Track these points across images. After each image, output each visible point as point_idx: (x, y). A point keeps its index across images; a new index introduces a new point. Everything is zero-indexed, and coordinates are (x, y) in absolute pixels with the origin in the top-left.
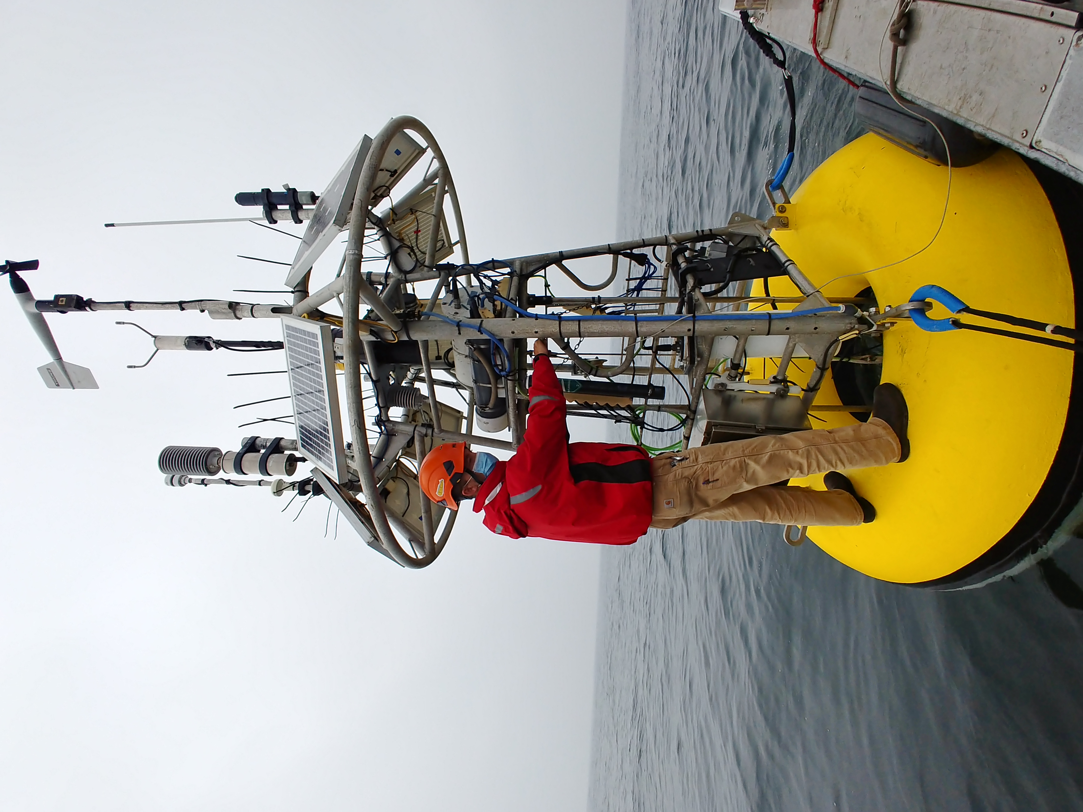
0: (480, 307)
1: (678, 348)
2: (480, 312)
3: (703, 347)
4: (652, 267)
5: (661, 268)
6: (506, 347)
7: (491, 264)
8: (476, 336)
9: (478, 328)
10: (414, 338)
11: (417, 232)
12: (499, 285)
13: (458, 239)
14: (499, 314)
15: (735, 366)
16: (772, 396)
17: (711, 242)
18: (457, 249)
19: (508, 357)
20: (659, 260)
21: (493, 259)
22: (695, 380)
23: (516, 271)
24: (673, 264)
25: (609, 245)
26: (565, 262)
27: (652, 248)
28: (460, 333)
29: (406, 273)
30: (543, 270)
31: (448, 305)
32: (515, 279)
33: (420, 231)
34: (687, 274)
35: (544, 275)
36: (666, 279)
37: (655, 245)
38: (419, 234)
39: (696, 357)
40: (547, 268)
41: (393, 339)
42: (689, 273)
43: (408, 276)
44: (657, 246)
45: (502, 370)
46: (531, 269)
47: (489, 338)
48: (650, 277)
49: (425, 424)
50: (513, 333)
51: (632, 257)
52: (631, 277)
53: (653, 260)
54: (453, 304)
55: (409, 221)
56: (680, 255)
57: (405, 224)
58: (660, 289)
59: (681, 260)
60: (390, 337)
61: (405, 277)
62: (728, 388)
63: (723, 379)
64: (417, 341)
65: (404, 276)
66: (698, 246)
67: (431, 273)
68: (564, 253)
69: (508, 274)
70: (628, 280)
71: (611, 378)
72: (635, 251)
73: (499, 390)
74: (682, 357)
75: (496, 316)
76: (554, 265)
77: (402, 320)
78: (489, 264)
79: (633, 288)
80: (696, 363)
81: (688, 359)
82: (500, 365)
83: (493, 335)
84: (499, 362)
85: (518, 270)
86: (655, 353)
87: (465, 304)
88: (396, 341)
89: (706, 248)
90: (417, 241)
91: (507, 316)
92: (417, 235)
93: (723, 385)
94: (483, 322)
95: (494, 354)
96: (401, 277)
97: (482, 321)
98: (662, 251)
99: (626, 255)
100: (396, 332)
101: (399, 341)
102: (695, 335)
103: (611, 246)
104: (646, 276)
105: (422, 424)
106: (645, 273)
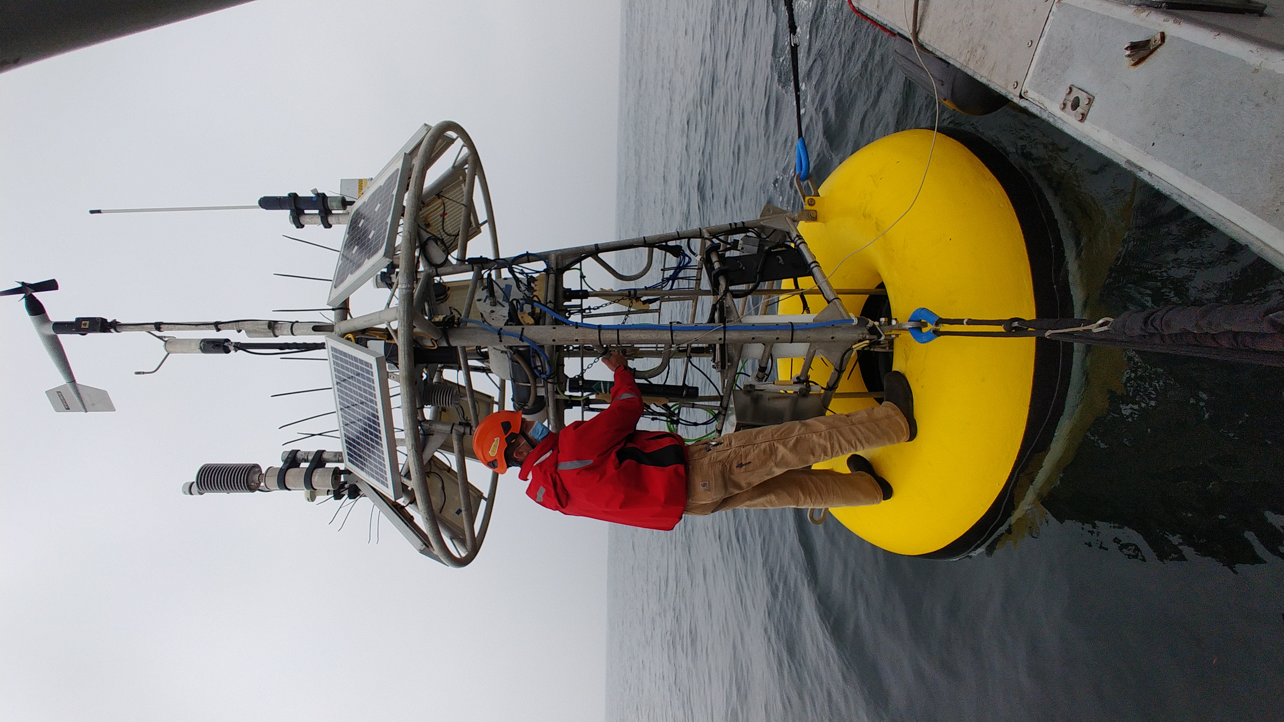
0: (519, 311)
1: (711, 351)
2: (520, 318)
3: (733, 351)
4: (687, 259)
5: (696, 260)
6: (546, 353)
7: (526, 257)
8: (516, 342)
9: (519, 337)
10: (453, 344)
11: (444, 215)
12: (536, 283)
13: (486, 218)
14: (538, 320)
15: (762, 369)
16: (795, 395)
17: (743, 235)
18: (485, 229)
19: (548, 362)
20: (694, 254)
21: (527, 252)
22: (726, 380)
23: (552, 268)
24: (707, 261)
25: (644, 237)
26: (600, 255)
27: (687, 240)
28: (501, 341)
29: (437, 266)
30: (579, 264)
31: (482, 301)
32: (552, 276)
33: (446, 214)
34: (718, 276)
35: (579, 268)
36: (700, 269)
37: (689, 238)
38: (446, 217)
39: (727, 363)
40: (583, 262)
41: (432, 345)
42: (721, 275)
43: (439, 270)
44: (692, 240)
45: (542, 373)
46: (567, 262)
47: (529, 345)
48: (685, 267)
49: (463, 423)
50: (554, 340)
51: (667, 249)
52: (666, 267)
53: (688, 252)
54: (488, 301)
55: (436, 205)
56: (713, 253)
57: (430, 209)
58: (695, 278)
59: (714, 258)
60: (429, 344)
61: (437, 271)
62: (756, 388)
63: (751, 380)
64: (456, 347)
65: (434, 270)
66: (731, 239)
67: (463, 267)
68: (600, 246)
69: (545, 271)
70: (663, 270)
71: (649, 379)
72: (671, 243)
73: (538, 389)
74: (714, 360)
75: (537, 323)
76: (590, 258)
77: (442, 327)
78: (523, 258)
79: (668, 276)
80: (727, 368)
81: (720, 364)
82: (539, 366)
83: (534, 342)
84: (539, 364)
85: (553, 266)
86: (690, 357)
87: (501, 301)
88: (436, 347)
89: (738, 241)
90: (443, 224)
91: (547, 321)
92: (443, 218)
93: (751, 386)
94: (525, 330)
95: (534, 357)
96: (432, 270)
97: (523, 329)
98: (696, 244)
99: (661, 248)
100: (436, 341)
101: (438, 347)
102: (726, 342)
103: (646, 239)
104: (681, 265)
105: (460, 422)
106: (680, 263)
